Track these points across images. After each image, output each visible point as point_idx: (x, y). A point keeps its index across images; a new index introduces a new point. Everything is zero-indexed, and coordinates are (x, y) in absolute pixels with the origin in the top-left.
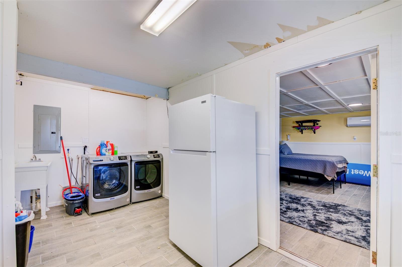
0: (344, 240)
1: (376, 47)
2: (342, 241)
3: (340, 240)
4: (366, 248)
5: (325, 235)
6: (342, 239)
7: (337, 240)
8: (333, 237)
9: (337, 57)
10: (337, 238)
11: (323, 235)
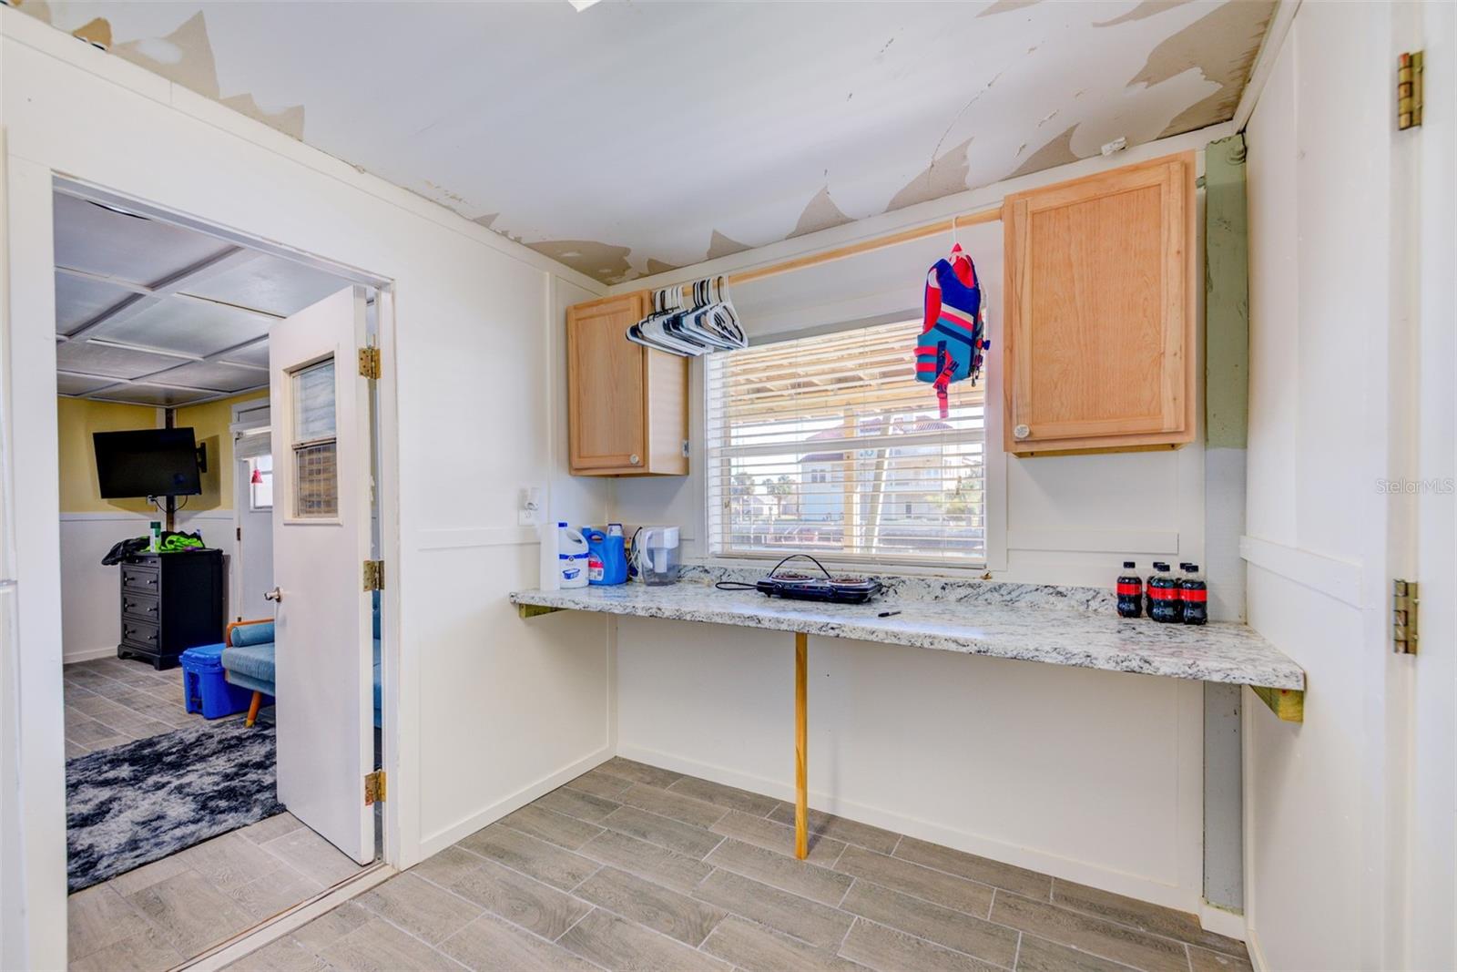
0: (177, 846)
1: (389, 281)
2: (175, 852)
3: (168, 855)
4: (245, 825)
5: (106, 879)
6: (169, 849)
7: (159, 862)
8: (141, 865)
9: (310, 253)
10: (153, 857)
11: (102, 884)
